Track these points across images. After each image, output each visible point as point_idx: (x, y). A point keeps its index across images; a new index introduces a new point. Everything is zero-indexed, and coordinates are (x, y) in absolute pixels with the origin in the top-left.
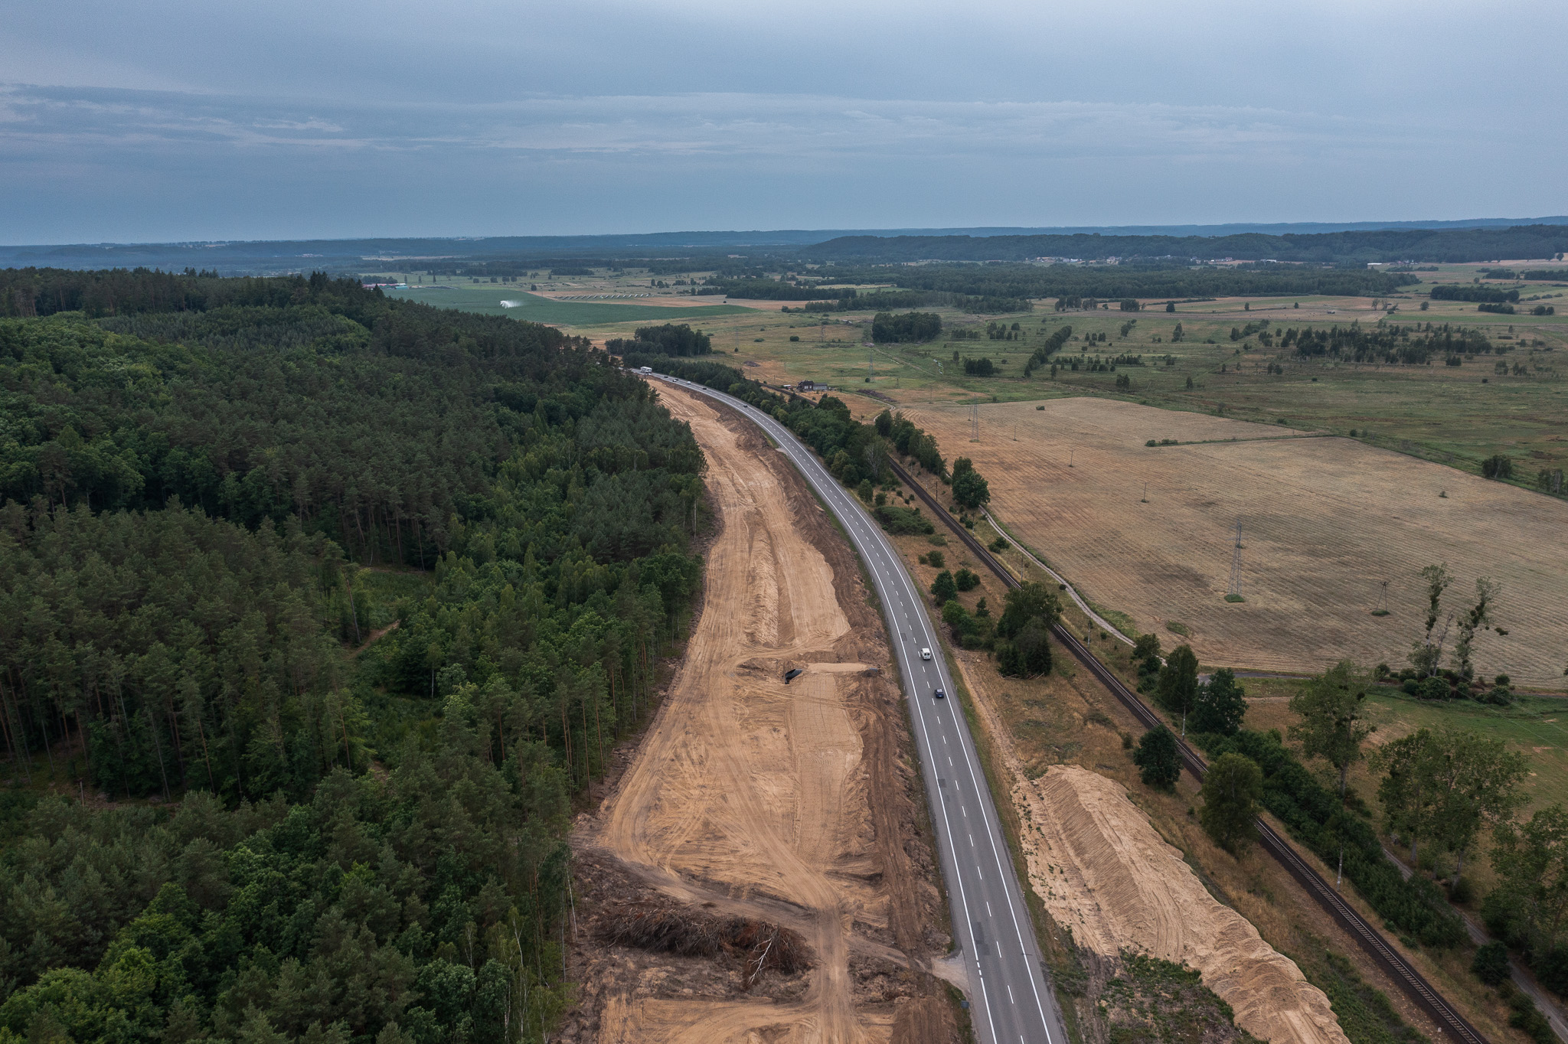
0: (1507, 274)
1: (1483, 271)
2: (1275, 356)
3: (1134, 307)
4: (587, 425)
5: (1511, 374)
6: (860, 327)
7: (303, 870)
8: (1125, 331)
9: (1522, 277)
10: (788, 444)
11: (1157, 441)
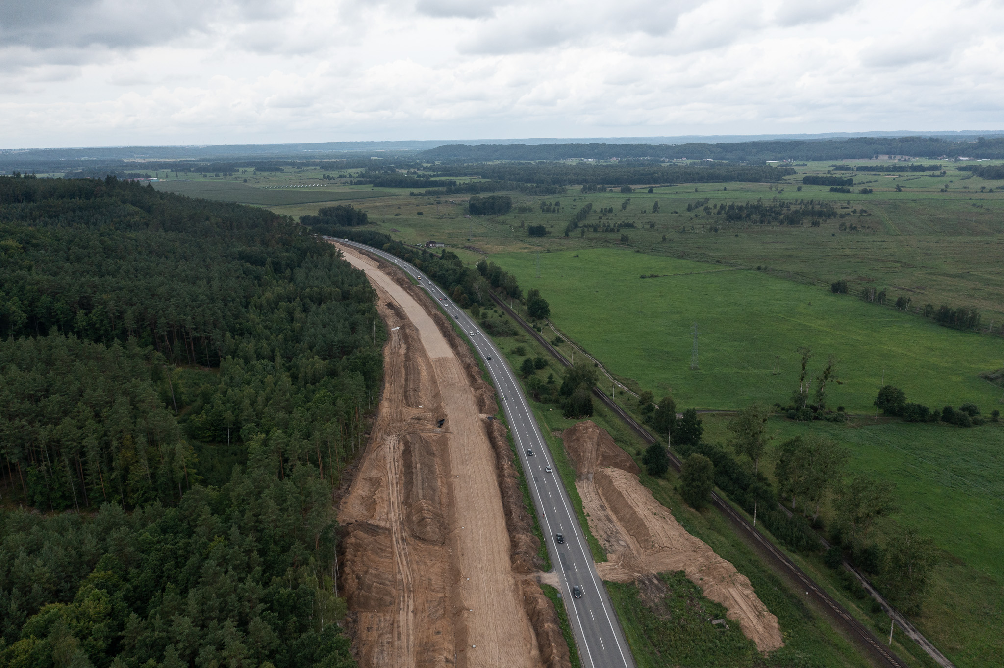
0: (847, 169)
1: (833, 166)
2: (713, 221)
3: (629, 191)
4: (300, 273)
5: (848, 230)
6: (460, 205)
7: (183, 543)
8: (624, 206)
9: (855, 169)
10: (425, 283)
11: (647, 275)
